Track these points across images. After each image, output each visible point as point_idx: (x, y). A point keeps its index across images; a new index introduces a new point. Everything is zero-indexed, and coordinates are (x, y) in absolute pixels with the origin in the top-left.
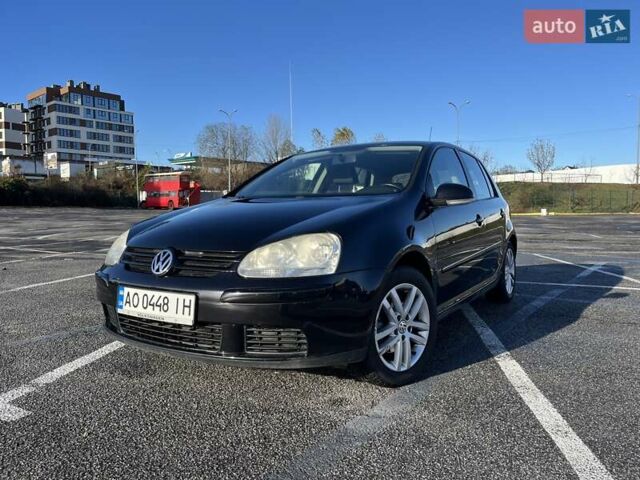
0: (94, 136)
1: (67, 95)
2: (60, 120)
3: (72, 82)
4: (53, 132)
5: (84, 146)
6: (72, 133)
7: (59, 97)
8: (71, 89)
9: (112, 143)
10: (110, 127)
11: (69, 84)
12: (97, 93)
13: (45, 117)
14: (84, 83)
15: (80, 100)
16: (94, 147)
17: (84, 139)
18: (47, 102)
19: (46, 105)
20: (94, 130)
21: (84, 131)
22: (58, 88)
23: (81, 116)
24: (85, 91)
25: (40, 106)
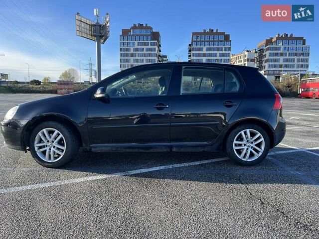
0: (287, 60)
1: (276, 42)
2: (271, 55)
4: (267, 61)
5: (281, 66)
6: (276, 60)
7: (272, 43)
9: (296, 63)
10: (296, 54)
11: (277, 36)
12: (292, 38)
13: (264, 54)
14: (285, 34)
15: (281, 43)
16: (286, 66)
17: (281, 62)
18: (266, 46)
20: (287, 57)
21: (281, 58)
22: (272, 38)
23: (281, 51)
24: (285, 38)
25: (262, 49)
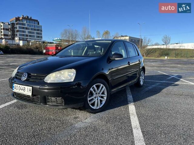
0: (30, 32)
1: (22, 20)
2: (20, 27)
3: (23, 16)
4: (18, 31)
5: (27, 36)
6: (23, 32)
7: (19, 20)
8: (23, 18)
9: (35, 35)
10: (35, 30)
11: (22, 16)
12: (31, 19)
13: (15, 26)
14: (27, 16)
15: (25, 21)
16: (30, 36)
17: (27, 33)
18: (16, 22)
19: (15, 23)
20: (30, 31)
21: (27, 31)
22: (19, 17)
23: (26, 26)
24: (27, 19)
25: (14, 23)
